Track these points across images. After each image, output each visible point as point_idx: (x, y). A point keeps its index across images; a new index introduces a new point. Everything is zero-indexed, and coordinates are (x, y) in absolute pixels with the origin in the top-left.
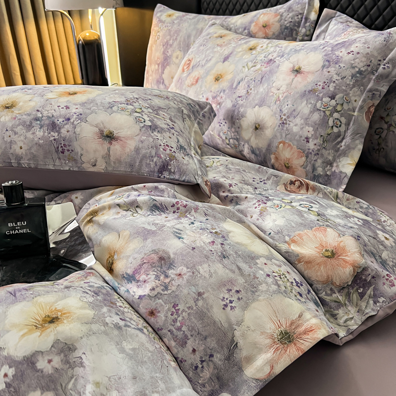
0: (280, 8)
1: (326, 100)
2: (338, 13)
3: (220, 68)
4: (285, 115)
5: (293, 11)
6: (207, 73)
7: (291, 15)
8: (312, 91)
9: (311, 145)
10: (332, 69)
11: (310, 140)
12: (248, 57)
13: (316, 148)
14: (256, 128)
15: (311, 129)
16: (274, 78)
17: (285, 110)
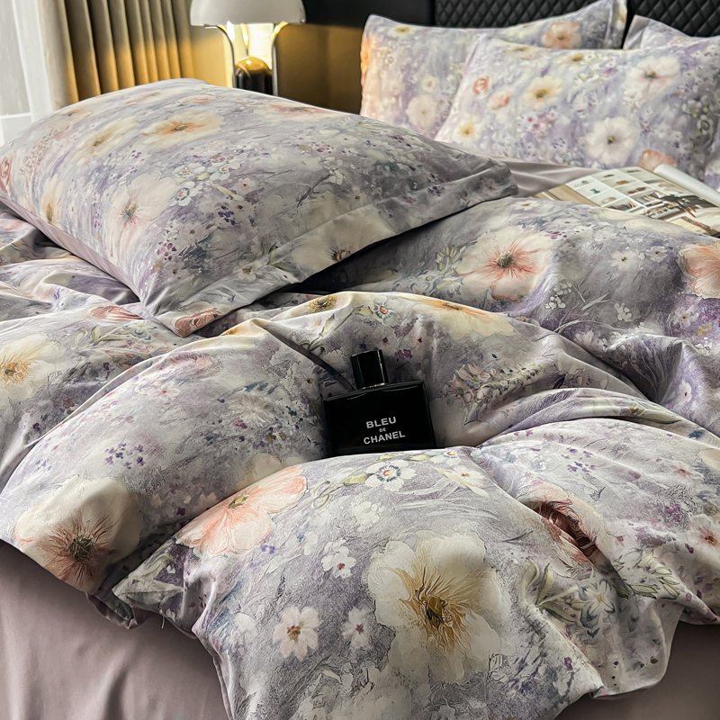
1: (691, 102)
2: (652, 21)
3: (540, 83)
4: (646, 122)
5: (594, 19)
6: (522, 90)
7: (593, 24)
8: (675, 95)
9: (682, 150)
10: (692, 72)
11: (681, 145)
12: (574, 68)
13: (687, 152)
14: (610, 142)
15: (679, 133)
16: (623, 86)
17: (646, 116)
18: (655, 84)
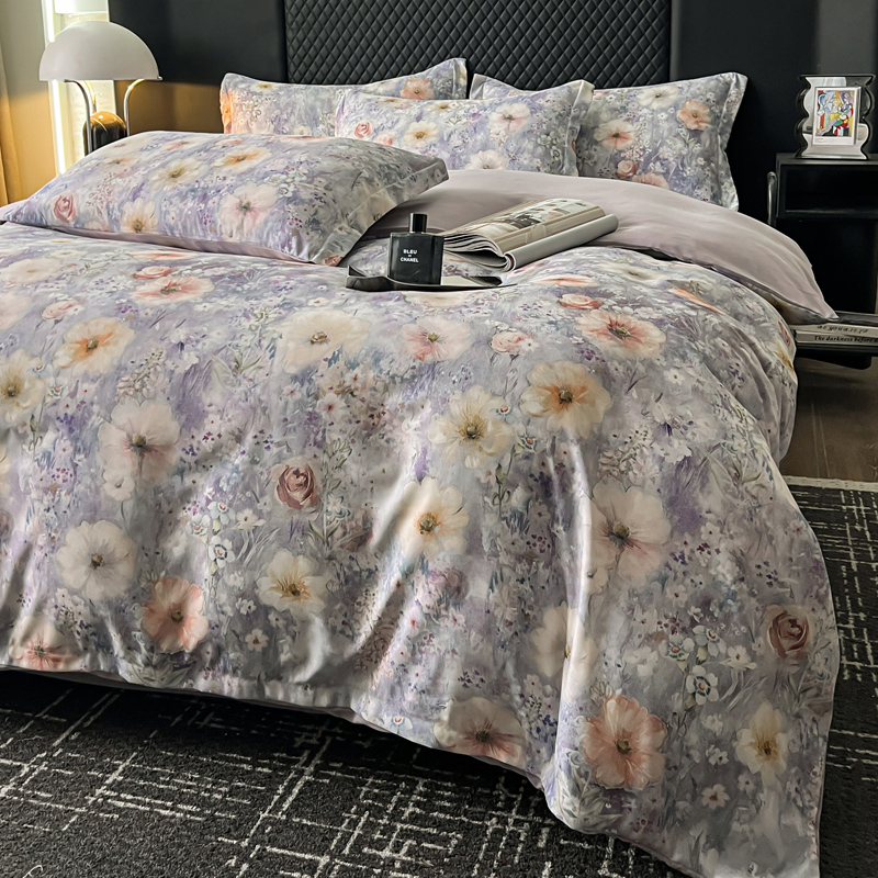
0: (427, 74)
1: (544, 136)
2: (488, 78)
3: (417, 127)
4: (512, 153)
5: (441, 77)
6: (402, 133)
7: (441, 81)
8: (530, 132)
10: (539, 114)
12: (444, 114)
16: (488, 126)
17: (511, 148)
18: (513, 124)
